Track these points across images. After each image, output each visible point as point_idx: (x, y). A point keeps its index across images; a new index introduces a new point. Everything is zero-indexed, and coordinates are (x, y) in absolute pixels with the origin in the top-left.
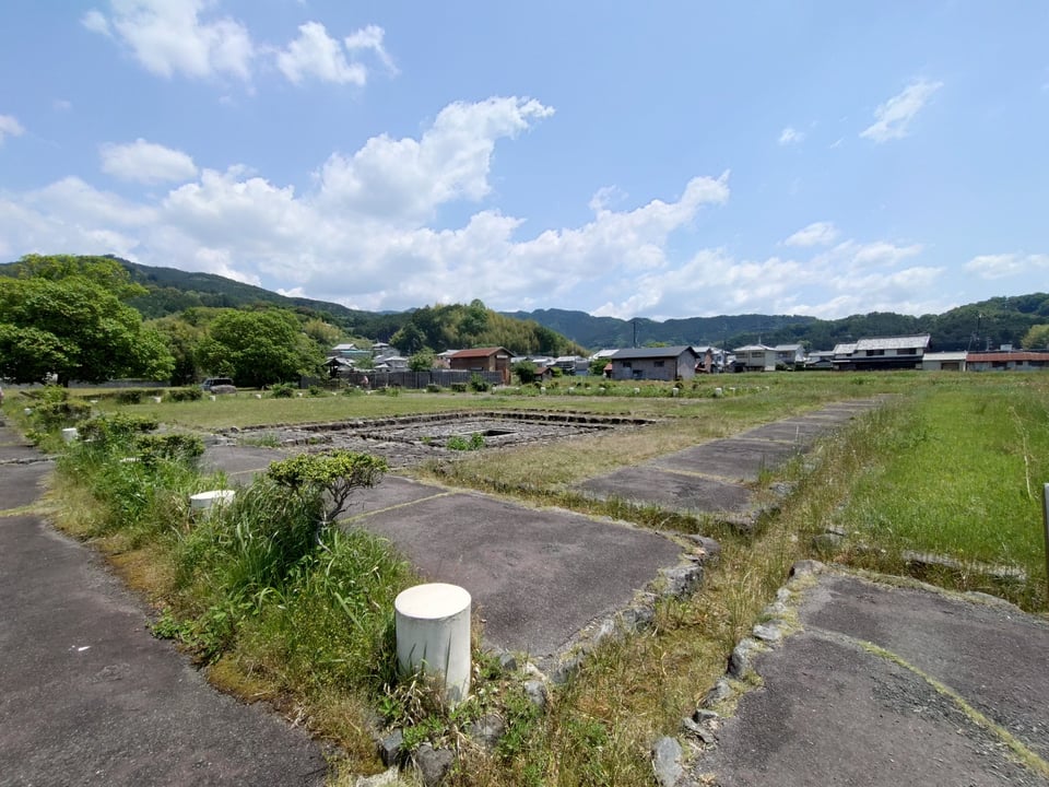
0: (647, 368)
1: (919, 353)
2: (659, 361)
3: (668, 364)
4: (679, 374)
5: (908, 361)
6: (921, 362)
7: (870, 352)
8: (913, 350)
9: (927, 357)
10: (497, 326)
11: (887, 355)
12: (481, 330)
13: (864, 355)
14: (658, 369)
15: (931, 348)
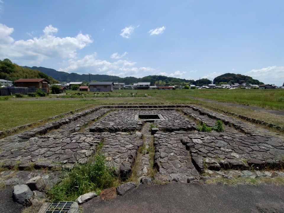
0: (102, 88)
1: (149, 86)
2: (105, 86)
3: (108, 87)
4: (111, 90)
5: (147, 88)
6: (149, 88)
7: (140, 85)
8: (148, 85)
9: (150, 87)
10: (20, 71)
11: (143, 86)
12: (11, 72)
13: (139, 86)
14: (105, 88)
15: (151, 85)
